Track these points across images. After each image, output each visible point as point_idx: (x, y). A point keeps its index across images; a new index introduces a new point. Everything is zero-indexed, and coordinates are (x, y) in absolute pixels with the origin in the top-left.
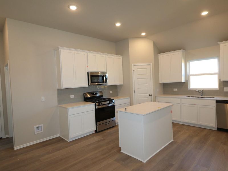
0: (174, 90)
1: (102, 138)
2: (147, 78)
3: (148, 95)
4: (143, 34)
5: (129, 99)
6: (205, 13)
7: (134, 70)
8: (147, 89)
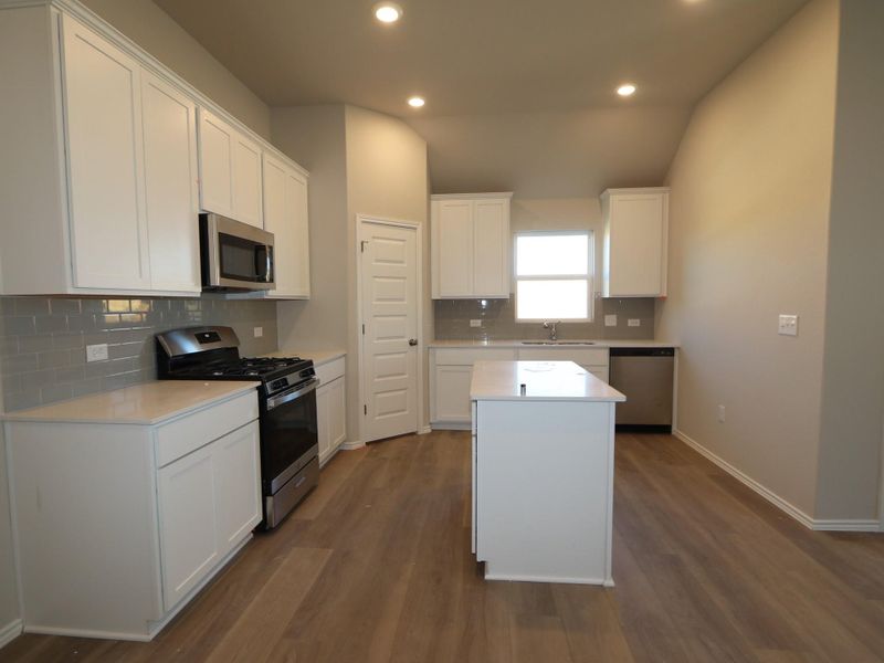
0: (472, 325)
1: (331, 551)
2: (404, 278)
3: (407, 340)
4: (416, 102)
5: (343, 360)
6: (626, 90)
7: (362, 243)
8: (401, 319)
